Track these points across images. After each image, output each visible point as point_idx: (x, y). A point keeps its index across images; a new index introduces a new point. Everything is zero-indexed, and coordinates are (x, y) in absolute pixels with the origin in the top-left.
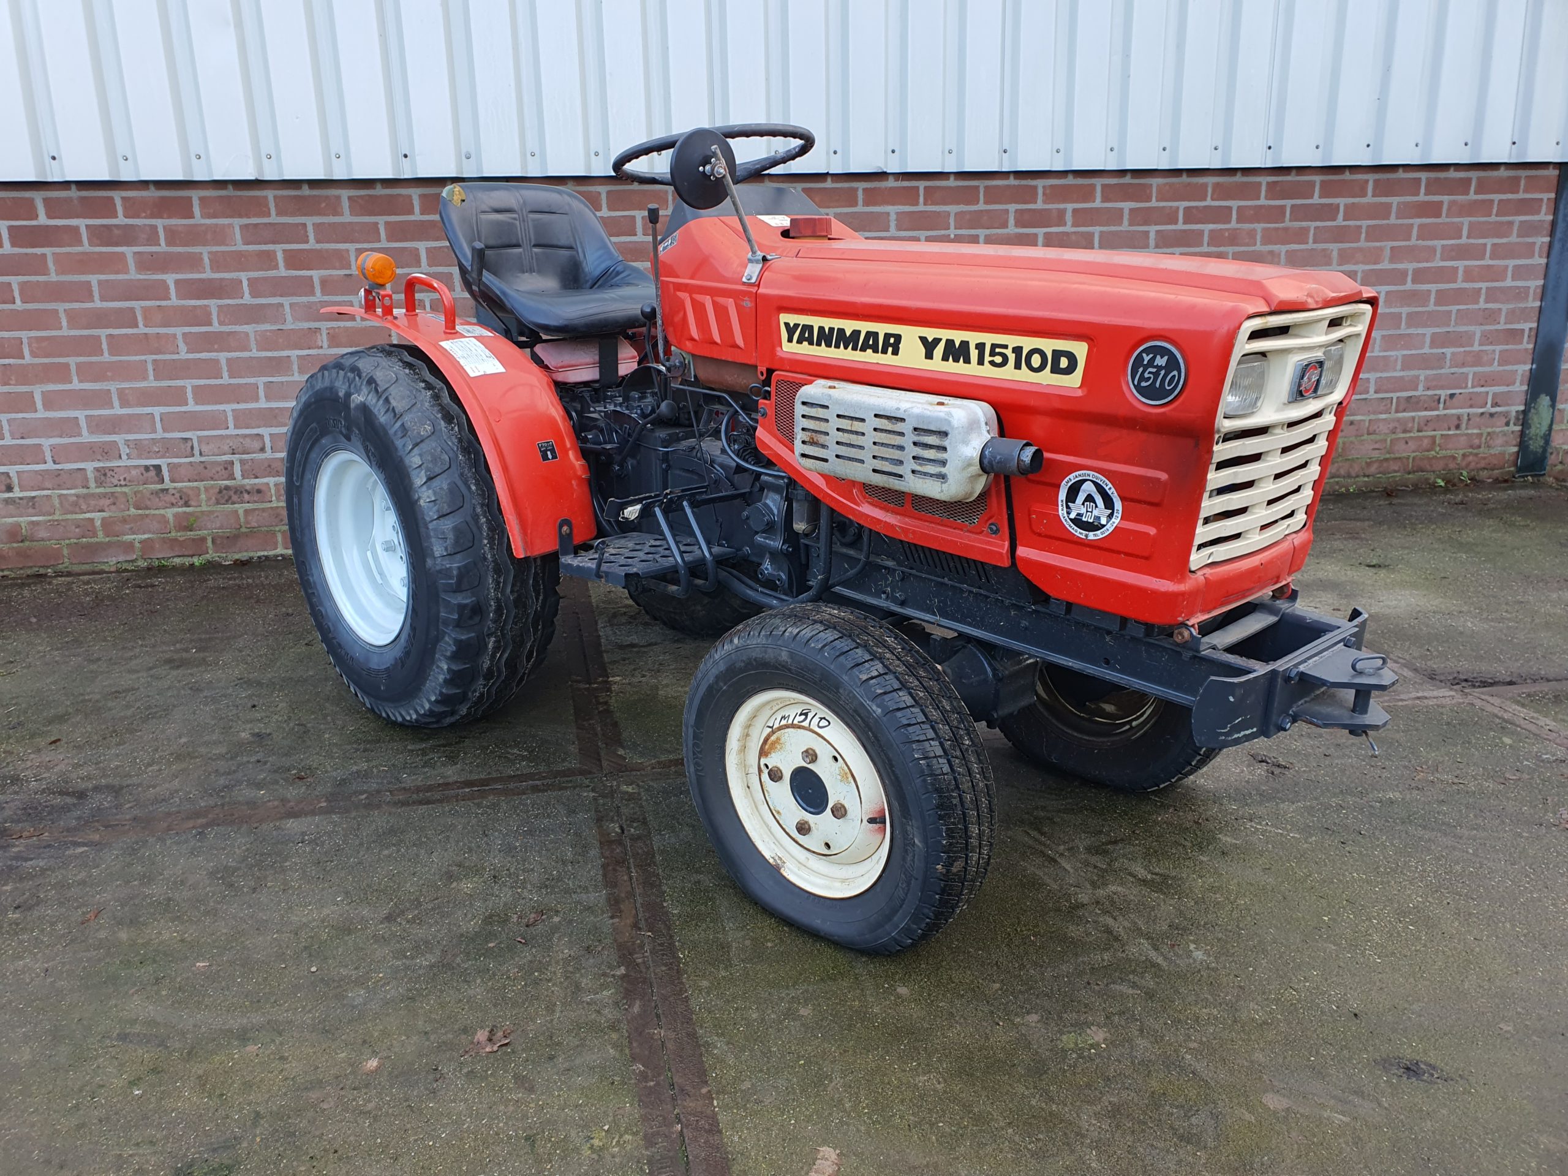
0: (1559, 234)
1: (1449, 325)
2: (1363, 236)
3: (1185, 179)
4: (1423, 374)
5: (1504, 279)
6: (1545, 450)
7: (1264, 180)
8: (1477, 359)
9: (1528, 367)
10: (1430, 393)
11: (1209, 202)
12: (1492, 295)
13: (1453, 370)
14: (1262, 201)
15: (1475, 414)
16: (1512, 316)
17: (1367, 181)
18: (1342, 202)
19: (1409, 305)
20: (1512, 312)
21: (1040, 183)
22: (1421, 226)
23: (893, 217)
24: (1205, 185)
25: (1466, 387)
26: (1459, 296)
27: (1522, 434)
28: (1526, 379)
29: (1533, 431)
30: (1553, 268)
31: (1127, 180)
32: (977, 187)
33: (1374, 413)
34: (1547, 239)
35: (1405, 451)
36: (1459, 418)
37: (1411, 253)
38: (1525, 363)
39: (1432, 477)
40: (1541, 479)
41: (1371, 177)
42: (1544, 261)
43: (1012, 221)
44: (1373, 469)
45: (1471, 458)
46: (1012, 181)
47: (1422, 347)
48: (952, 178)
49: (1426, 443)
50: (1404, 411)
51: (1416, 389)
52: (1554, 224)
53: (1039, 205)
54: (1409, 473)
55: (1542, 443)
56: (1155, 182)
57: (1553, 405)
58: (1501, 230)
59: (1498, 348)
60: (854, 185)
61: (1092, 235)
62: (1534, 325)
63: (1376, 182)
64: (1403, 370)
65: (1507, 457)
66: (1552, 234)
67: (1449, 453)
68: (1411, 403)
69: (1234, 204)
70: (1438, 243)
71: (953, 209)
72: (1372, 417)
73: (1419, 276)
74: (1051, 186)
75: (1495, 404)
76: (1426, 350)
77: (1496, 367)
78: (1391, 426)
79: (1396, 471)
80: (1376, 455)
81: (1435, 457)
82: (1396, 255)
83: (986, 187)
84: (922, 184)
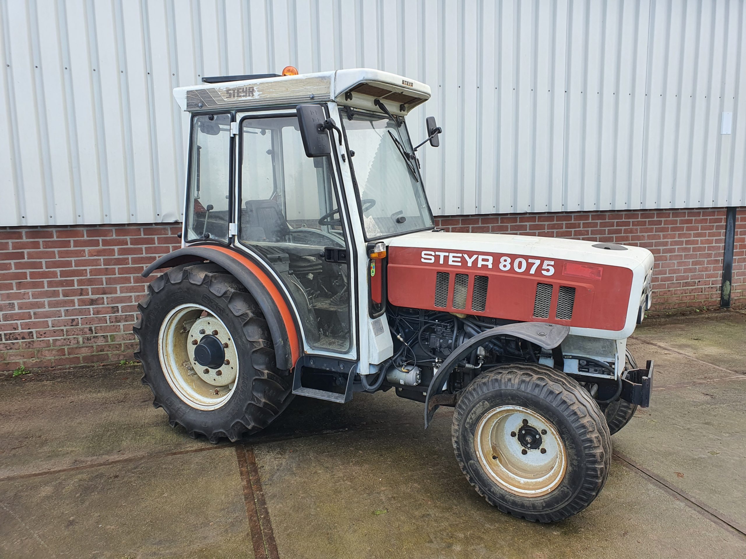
0: (728, 229)
1: (697, 258)
2: (670, 230)
3: (616, 213)
4: (690, 274)
5: (712, 244)
6: (729, 300)
7: (640, 213)
8: (706, 269)
9: (722, 272)
10: (692, 280)
11: (624, 220)
12: (709, 248)
13: (699, 273)
14: (639, 220)
15: (707, 287)
16: (716, 255)
17: (670, 213)
18: (663, 219)
19: (685, 252)
20: (715, 254)
22: (686, 227)
23: (528, 226)
24: (622, 215)
25: (703, 279)
26: (700, 249)
27: (722, 294)
28: (722, 276)
29: (725, 293)
30: (727, 240)
31: (599, 213)
32: (554, 216)
33: (676, 287)
34: (725, 231)
35: (687, 300)
36: (702, 288)
37: (684, 235)
38: (721, 270)
39: (695, 309)
40: (729, 309)
41: (671, 212)
42: (724, 238)
43: (564, 226)
44: (676, 306)
45: (706, 302)
46: (564, 214)
47: (689, 265)
48: (546, 213)
49: (692, 297)
50: (685, 287)
51: (688, 279)
52: (726, 226)
54: (688, 307)
55: (728, 296)
56: (607, 214)
57: (730, 284)
58: (711, 228)
59: (712, 266)
60: (517, 216)
62: (723, 258)
63: (673, 213)
64: (684, 273)
65: (717, 301)
66: (726, 229)
67: (699, 300)
68: (687, 284)
69: (631, 220)
70: (692, 232)
71: (546, 223)
72: (675, 289)
73: (687, 243)
74: (576, 216)
75: (712, 284)
76: (691, 267)
77: (712, 272)
78: (681, 292)
79: (683, 307)
80: (677, 301)
81: (695, 302)
82: (680, 236)
83: (557, 217)
84: (537, 216)
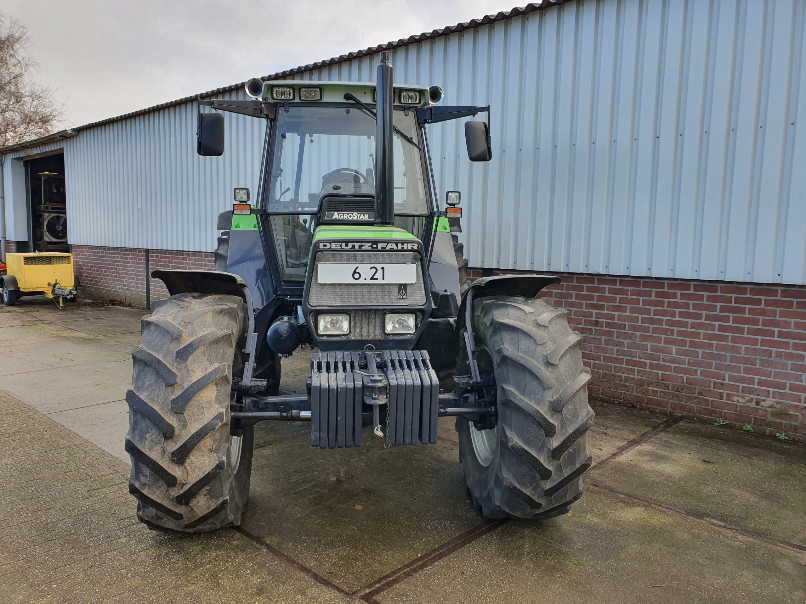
7: (778, 288)
14: (779, 298)
21: (666, 282)
23: (607, 289)
24: (746, 288)
31: (706, 283)
32: (640, 281)
43: (653, 295)
46: (654, 280)
53: (666, 290)
56: (719, 285)
60: (594, 277)
61: (689, 304)
71: (630, 288)
74: (671, 283)
83: (644, 282)
84: (618, 279)
